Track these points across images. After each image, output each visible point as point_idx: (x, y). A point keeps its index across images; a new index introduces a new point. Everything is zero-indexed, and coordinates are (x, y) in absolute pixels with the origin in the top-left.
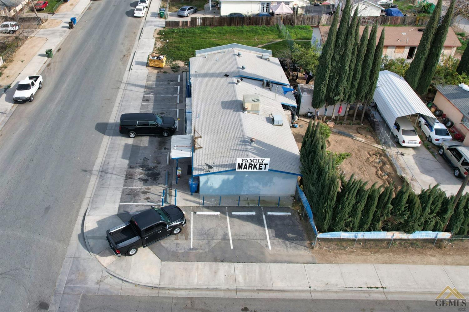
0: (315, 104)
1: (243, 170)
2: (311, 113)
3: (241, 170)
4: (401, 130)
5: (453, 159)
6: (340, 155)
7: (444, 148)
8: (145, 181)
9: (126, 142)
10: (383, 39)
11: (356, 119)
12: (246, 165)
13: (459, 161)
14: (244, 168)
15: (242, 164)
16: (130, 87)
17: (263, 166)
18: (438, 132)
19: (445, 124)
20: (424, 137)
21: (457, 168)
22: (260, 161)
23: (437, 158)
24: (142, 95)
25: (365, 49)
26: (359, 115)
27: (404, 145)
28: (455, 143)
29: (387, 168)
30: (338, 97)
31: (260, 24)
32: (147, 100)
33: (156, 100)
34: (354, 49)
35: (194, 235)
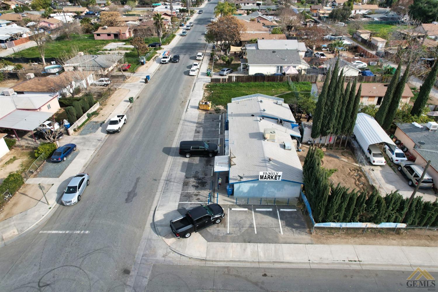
0: (313, 135)
1: (263, 180)
2: (310, 141)
3: (262, 180)
4: (372, 154)
5: (408, 174)
6: (330, 170)
7: (402, 166)
8: (196, 187)
9: (184, 161)
10: (361, 91)
11: (341, 146)
12: (266, 176)
13: (412, 175)
14: (265, 178)
15: (263, 176)
16: (186, 123)
17: (278, 177)
18: (398, 155)
19: (402, 150)
20: (388, 158)
21: (411, 180)
22: (276, 174)
23: (397, 173)
24: (195, 128)
25: (348, 98)
26: (343, 143)
27: (374, 164)
28: (409, 163)
29: (362, 180)
30: (329, 131)
31: (276, 81)
32: (198, 132)
33: (204, 132)
34: (340, 98)
35: (230, 224)
